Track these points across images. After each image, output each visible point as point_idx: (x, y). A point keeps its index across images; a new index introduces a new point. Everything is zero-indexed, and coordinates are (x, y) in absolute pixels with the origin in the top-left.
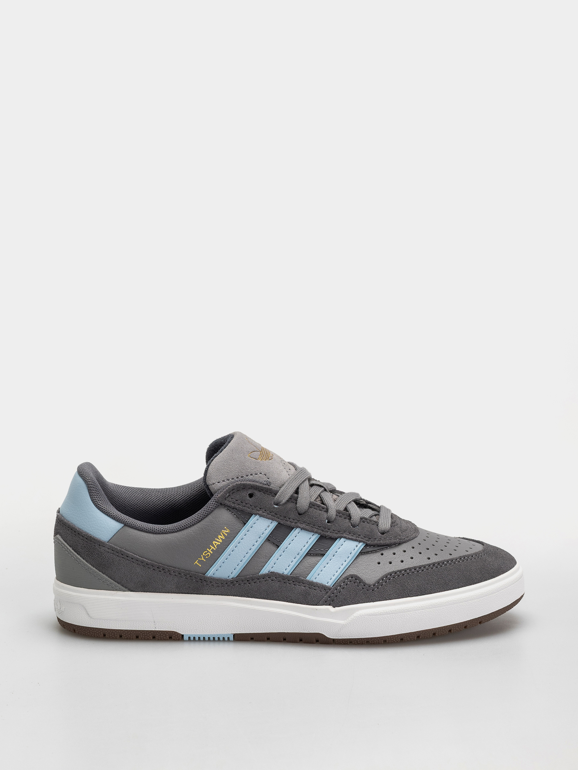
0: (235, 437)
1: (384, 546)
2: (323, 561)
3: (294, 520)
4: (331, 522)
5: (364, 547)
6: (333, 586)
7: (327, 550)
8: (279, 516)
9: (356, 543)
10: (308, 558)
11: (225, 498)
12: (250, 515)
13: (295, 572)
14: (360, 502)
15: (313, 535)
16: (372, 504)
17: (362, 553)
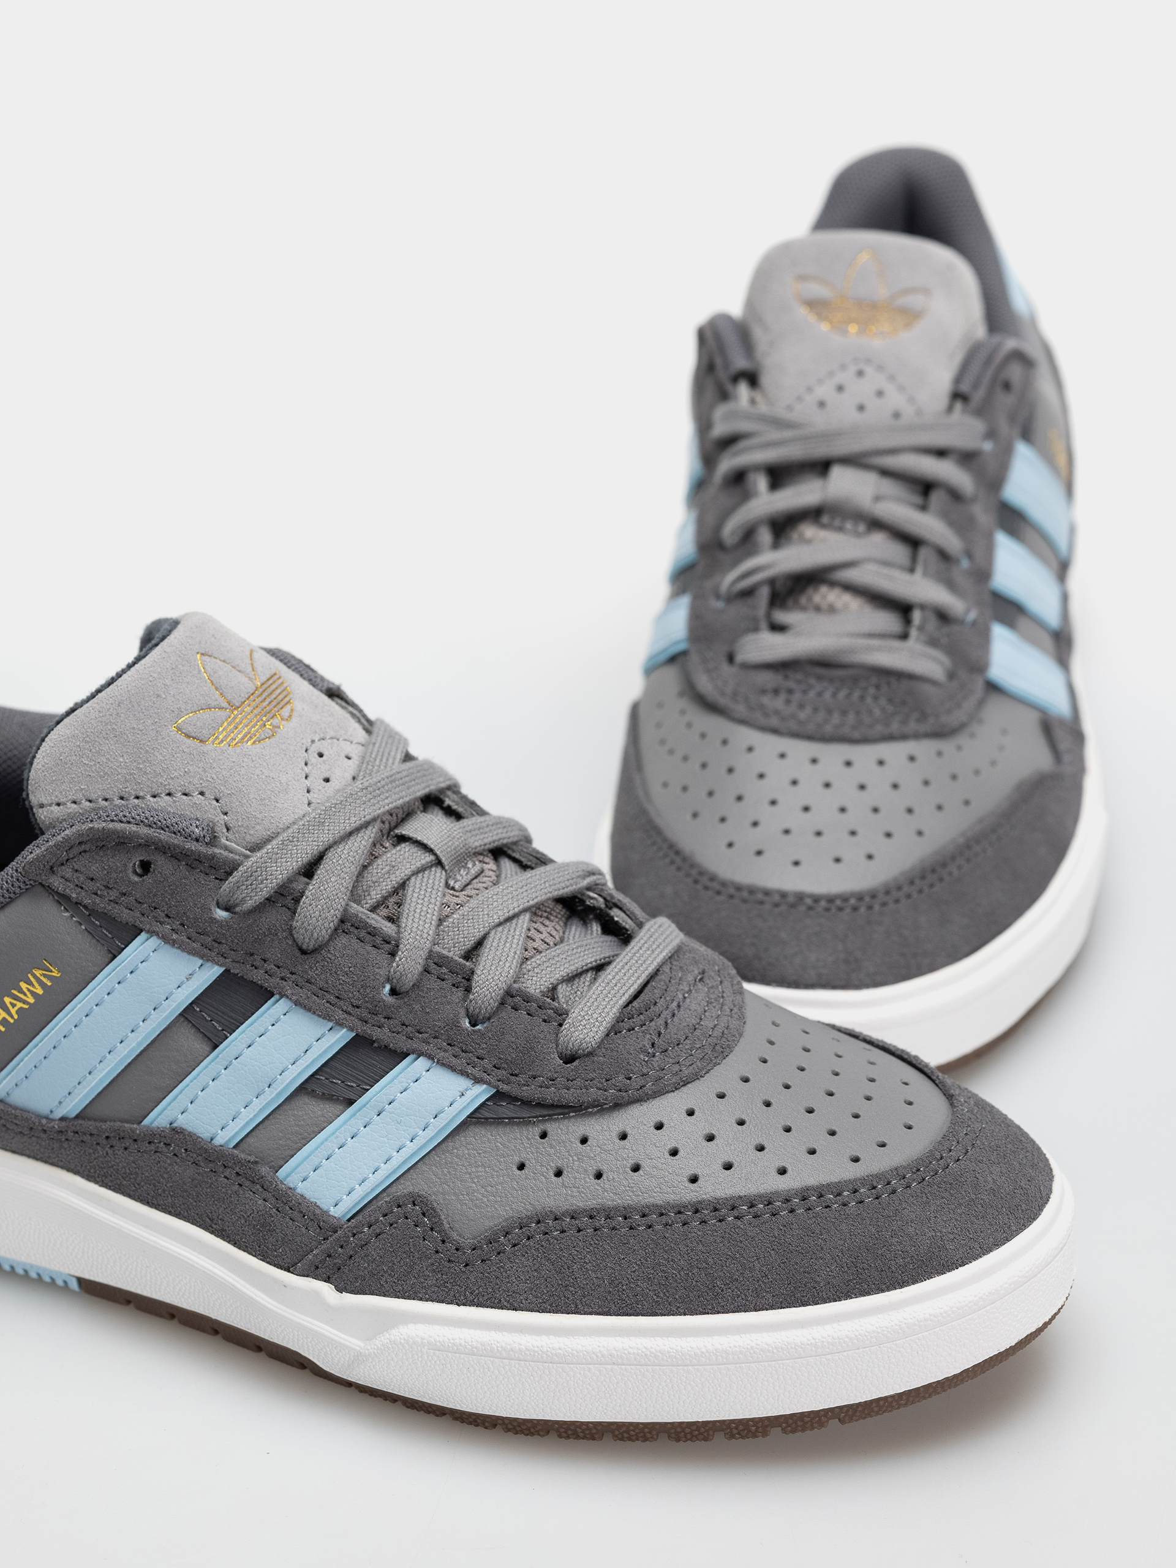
0: (180, 627)
1: (557, 1107)
2: (347, 1120)
3: (279, 967)
4: (400, 994)
5: (488, 1100)
6: (349, 1220)
7: (368, 1087)
8: (224, 948)
9: (463, 1083)
10: (304, 1100)
11: (52, 868)
12: (132, 933)
13: (250, 1140)
14: (584, 898)
15: (331, 1029)
16: (625, 912)
17: (476, 1118)
